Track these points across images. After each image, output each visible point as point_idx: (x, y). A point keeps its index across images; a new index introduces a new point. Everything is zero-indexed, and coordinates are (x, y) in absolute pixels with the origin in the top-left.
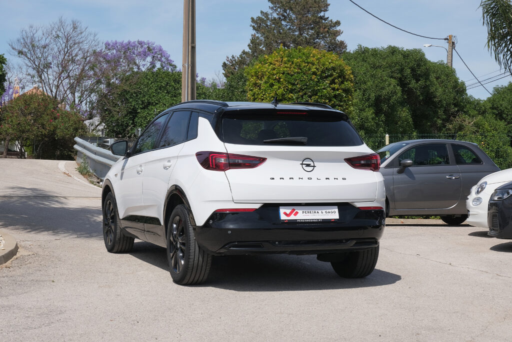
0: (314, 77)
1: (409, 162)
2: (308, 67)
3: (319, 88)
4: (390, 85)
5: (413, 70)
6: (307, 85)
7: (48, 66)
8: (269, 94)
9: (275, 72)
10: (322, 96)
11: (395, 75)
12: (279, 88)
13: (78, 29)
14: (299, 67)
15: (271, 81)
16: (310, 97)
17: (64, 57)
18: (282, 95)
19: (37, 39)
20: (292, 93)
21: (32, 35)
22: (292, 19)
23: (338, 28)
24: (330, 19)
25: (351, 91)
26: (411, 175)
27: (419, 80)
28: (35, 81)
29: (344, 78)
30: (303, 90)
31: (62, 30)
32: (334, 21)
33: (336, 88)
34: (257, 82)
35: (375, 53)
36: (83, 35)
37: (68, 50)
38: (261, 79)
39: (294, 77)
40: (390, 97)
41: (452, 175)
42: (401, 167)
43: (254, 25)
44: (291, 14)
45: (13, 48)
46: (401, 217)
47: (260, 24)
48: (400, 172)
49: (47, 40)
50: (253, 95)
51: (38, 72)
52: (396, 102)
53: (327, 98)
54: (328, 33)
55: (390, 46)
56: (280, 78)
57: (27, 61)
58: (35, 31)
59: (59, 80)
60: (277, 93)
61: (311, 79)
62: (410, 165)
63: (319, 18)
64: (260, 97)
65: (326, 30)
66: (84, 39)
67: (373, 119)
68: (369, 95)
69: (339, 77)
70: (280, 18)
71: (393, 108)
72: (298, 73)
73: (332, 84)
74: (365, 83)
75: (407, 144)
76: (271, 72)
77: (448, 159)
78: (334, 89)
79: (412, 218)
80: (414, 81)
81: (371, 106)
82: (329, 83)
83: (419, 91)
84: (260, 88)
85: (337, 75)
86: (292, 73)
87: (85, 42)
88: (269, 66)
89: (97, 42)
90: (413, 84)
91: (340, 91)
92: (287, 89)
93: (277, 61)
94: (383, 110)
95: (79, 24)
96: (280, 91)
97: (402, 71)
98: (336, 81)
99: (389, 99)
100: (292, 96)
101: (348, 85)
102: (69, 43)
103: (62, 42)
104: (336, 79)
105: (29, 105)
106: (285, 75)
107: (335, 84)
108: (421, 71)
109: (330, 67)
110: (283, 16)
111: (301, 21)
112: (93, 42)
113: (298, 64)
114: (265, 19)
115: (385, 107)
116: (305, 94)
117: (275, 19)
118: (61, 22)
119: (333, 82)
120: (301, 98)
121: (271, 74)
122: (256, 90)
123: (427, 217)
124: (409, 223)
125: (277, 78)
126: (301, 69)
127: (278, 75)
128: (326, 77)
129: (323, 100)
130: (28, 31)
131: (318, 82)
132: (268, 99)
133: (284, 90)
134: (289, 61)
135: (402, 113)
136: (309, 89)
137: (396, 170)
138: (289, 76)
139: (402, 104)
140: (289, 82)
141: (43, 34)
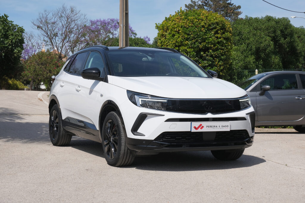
0: (203, 29)
1: (268, 87)
2: (199, 22)
3: (206, 37)
4: (266, 40)
5: (282, 31)
6: (198, 35)
7: (56, 35)
8: (172, 42)
9: (176, 26)
10: (208, 42)
11: (271, 35)
12: (179, 37)
13: (74, 12)
14: (192, 22)
15: (173, 33)
16: (200, 43)
17: (66, 29)
18: (181, 42)
19: (49, 19)
20: (187, 40)
21: (46, 16)
22: (210, 5)
23: (239, 10)
24: (234, 5)
25: (231, 39)
26: (270, 97)
27: (286, 38)
28: (47, 45)
29: (225, 30)
30: (195, 38)
31: (64, 12)
32: (237, 5)
33: (219, 37)
34: (164, 33)
35: (257, 20)
36: (77, 15)
37: (68, 25)
38: (166, 32)
39: (188, 29)
40: (266, 48)
41: (300, 96)
42: (262, 91)
43: (187, 9)
44: (210, 2)
45: (34, 25)
46: (266, 127)
47: (191, 8)
48: (261, 94)
49: (55, 19)
50: (161, 43)
51: (50, 39)
52: (269, 51)
53: (212, 44)
54: (233, 13)
55: (267, 16)
56: (179, 30)
57: (43, 32)
58: (48, 13)
59: (63, 43)
60: (177, 40)
61: (201, 31)
62: (268, 90)
63: (227, 4)
64: (165, 44)
65: (232, 11)
66: (78, 18)
67: (254, 62)
68: (251, 47)
69: (222, 29)
70: (203, 4)
71: (268, 56)
72: (191, 27)
73: (216, 34)
74: (249, 39)
75: (267, 74)
76: (173, 26)
77: (297, 85)
78: (217, 38)
79: (274, 128)
80: (282, 39)
81: (253, 54)
82: (214, 33)
83: (286, 45)
84: (166, 38)
85: (220, 28)
86: (187, 27)
87: (79, 20)
88: (172, 22)
89: (86, 19)
90: (282, 41)
91: (222, 39)
92: (184, 38)
93: (178, 19)
94: (261, 57)
95: (75, 8)
96: (179, 39)
97: (275, 32)
98: (219, 32)
99: (265, 50)
100: (187, 43)
101: (227, 34)
102: (69, 20)
103: (64, 20)
104: (219, 30)
105: (41, 58)
106: (182, 28)
107: (218, 34)
108: (288, 32)
109: (214, 22)
110: (205, 3)
111: (216, 6)
112: (84, 20)
113: (191, 20)
114: (194, 5)
115: (263, 55)
116: (197, 41)
117: (200, 5)
118: (64, 8)
119: (216, 33)
120: (193, 44)
121: (173, 28)
122: (163, 39)
123: (285, 127)
124: (272, 132)
125: (177, 30)
126: (194, 24)
127: (178, 28)
128: (212, 29)
129: (210, 45)
130: (44, 13)
131: (206, 32)
132: (171, 45)
133: (182, 39)
134: (186, 19)
135: (275, 59)
136: (200, 37)
137: (258, 93)
138: (185, 29)
139: (275, 53)
140: (185, 33)
141: (53, 15)
